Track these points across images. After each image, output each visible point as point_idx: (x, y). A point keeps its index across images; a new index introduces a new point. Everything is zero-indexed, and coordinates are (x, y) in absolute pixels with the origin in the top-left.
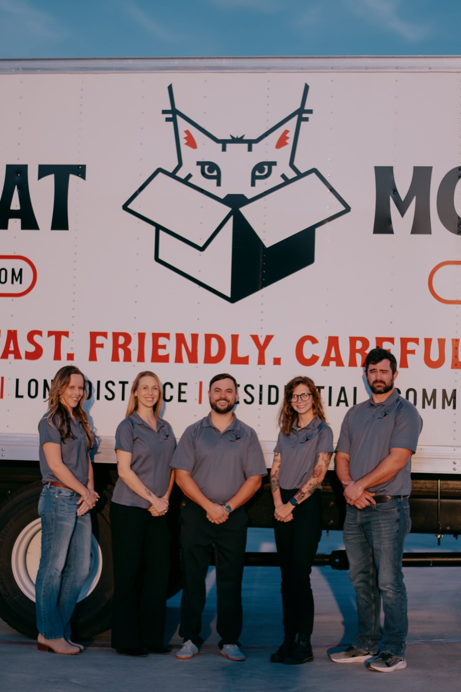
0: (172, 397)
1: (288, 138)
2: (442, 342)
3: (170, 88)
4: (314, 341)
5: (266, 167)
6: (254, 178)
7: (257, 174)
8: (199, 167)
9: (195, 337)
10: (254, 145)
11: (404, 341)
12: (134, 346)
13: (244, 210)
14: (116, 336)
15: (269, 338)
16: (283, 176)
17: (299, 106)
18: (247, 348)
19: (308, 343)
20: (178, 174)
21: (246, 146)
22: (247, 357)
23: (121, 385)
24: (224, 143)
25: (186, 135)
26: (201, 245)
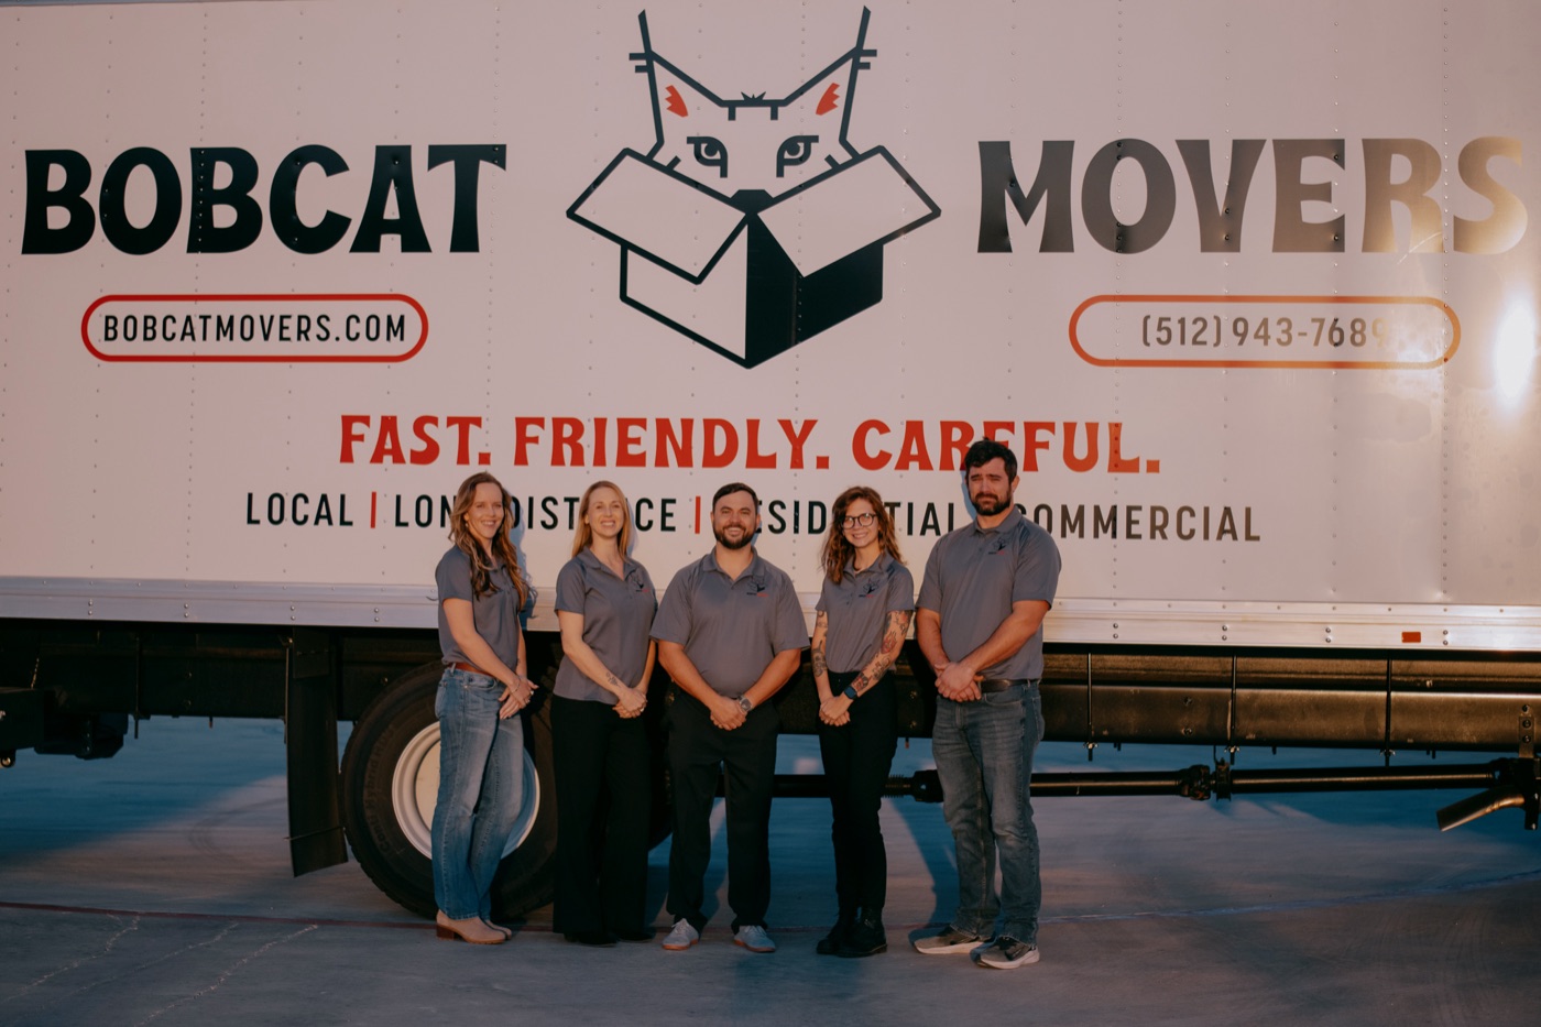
0: (650, 523)
1: (836, 97)
2: (1092, 429)
3: (642, 17)
4: (883, 428)
5: (801, 145)
6: (781, 164)
7: (787, 156)
8: (692, 146)
9: (687, 425)
10: (781, 110)
11: (1031, 428)
13: (765, 216)
14: (558, 423)
15: (809, 425)
16: (830, 159)
17: (853, 44)
18: (773, 441)
19: (873, 433)
20: (658, 158)
21: (768, 110)
22: (774, 456)
23: (568, 504)
24: (732, 106)
25: (669, 95)
26: (696, 273)
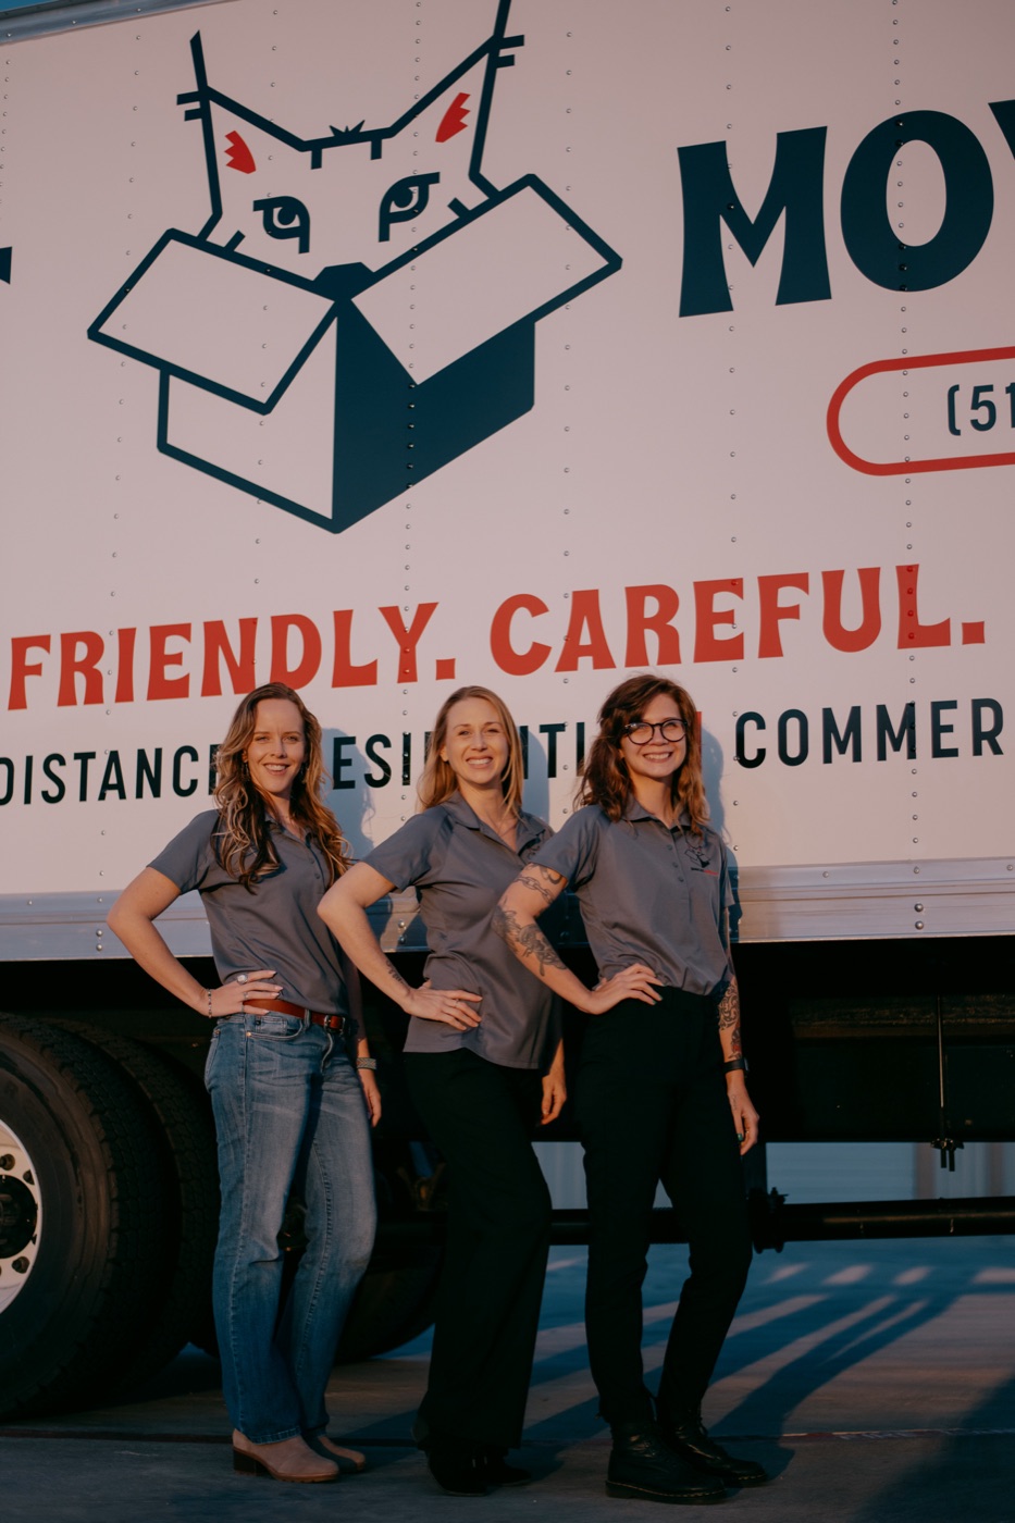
0: (194, 783)
1: (466, 112)
2: (870, 578)
3: (196, 43)
4: (536, 607)
5: (415, 190)
6: (386, 220)
7: (394, 208)
8: (260, 213)
9: (248, 626)
10: (385, 142)
11: (769, 586)
12: (108, 665)
13: (364, 302)
14: (69, 641)
15: (425, 611)
16: (456, 205)
17: (489, 33)
18: (373, 644)
19: (521, 615)
20: (212, 238)
21: (367, 146)
22: (373, 666)
23: (79, 762)
24: (315, 148)
25: (230, 145)
26: (263, 398)
